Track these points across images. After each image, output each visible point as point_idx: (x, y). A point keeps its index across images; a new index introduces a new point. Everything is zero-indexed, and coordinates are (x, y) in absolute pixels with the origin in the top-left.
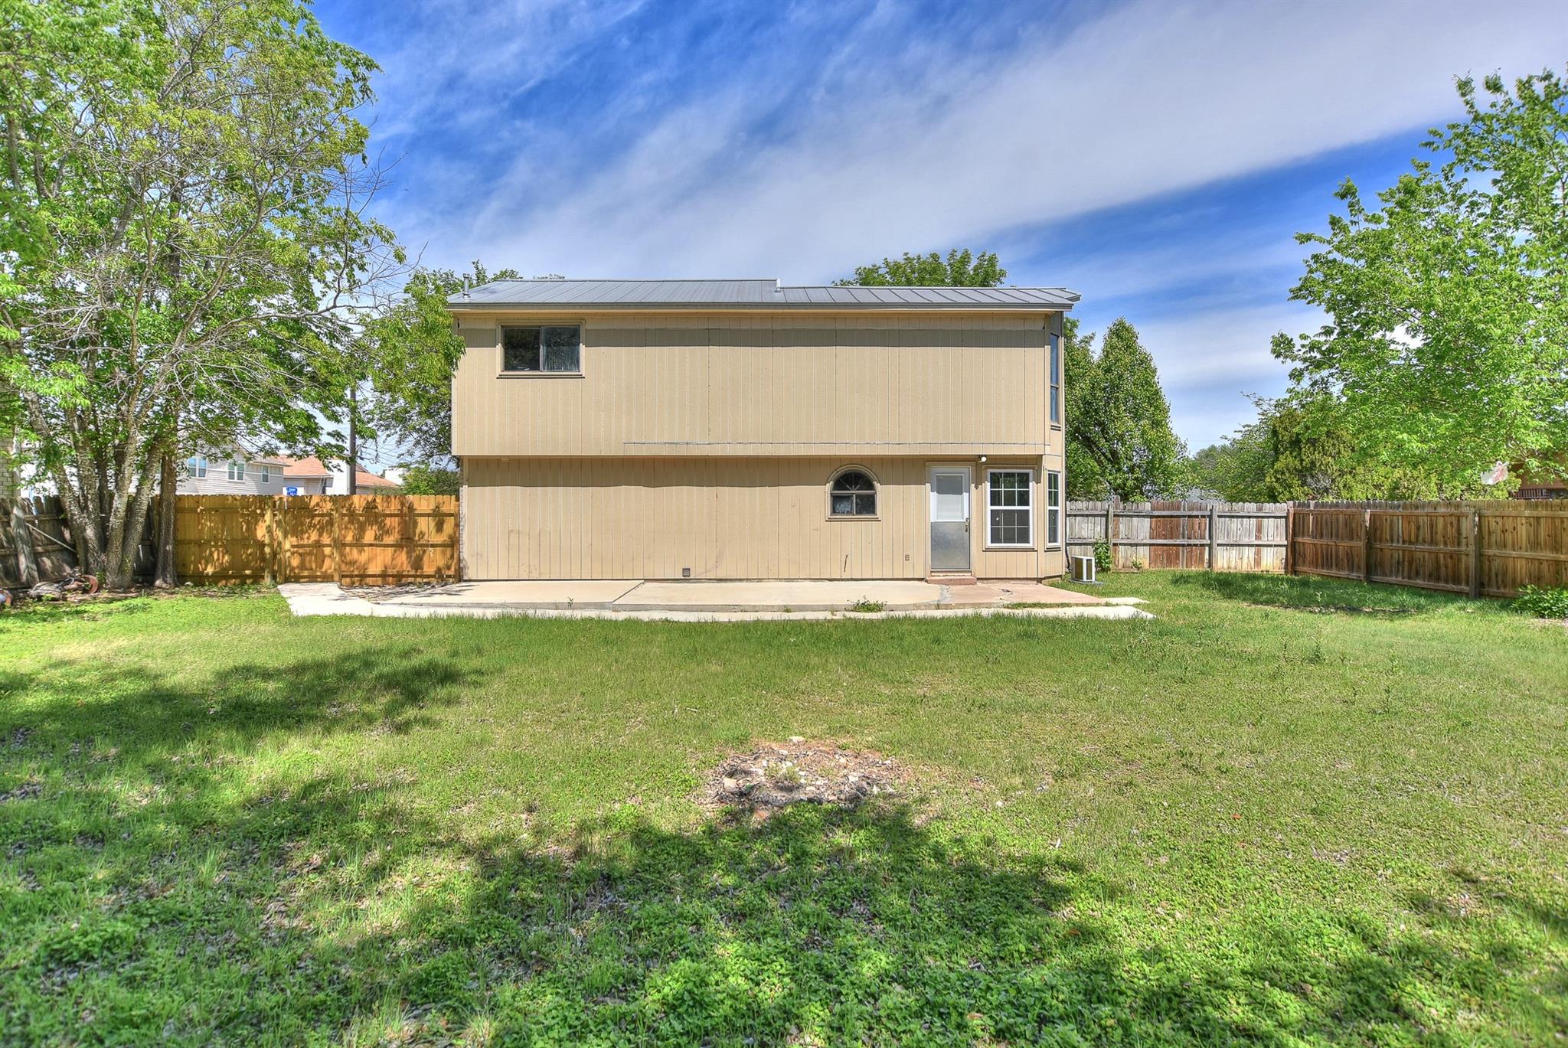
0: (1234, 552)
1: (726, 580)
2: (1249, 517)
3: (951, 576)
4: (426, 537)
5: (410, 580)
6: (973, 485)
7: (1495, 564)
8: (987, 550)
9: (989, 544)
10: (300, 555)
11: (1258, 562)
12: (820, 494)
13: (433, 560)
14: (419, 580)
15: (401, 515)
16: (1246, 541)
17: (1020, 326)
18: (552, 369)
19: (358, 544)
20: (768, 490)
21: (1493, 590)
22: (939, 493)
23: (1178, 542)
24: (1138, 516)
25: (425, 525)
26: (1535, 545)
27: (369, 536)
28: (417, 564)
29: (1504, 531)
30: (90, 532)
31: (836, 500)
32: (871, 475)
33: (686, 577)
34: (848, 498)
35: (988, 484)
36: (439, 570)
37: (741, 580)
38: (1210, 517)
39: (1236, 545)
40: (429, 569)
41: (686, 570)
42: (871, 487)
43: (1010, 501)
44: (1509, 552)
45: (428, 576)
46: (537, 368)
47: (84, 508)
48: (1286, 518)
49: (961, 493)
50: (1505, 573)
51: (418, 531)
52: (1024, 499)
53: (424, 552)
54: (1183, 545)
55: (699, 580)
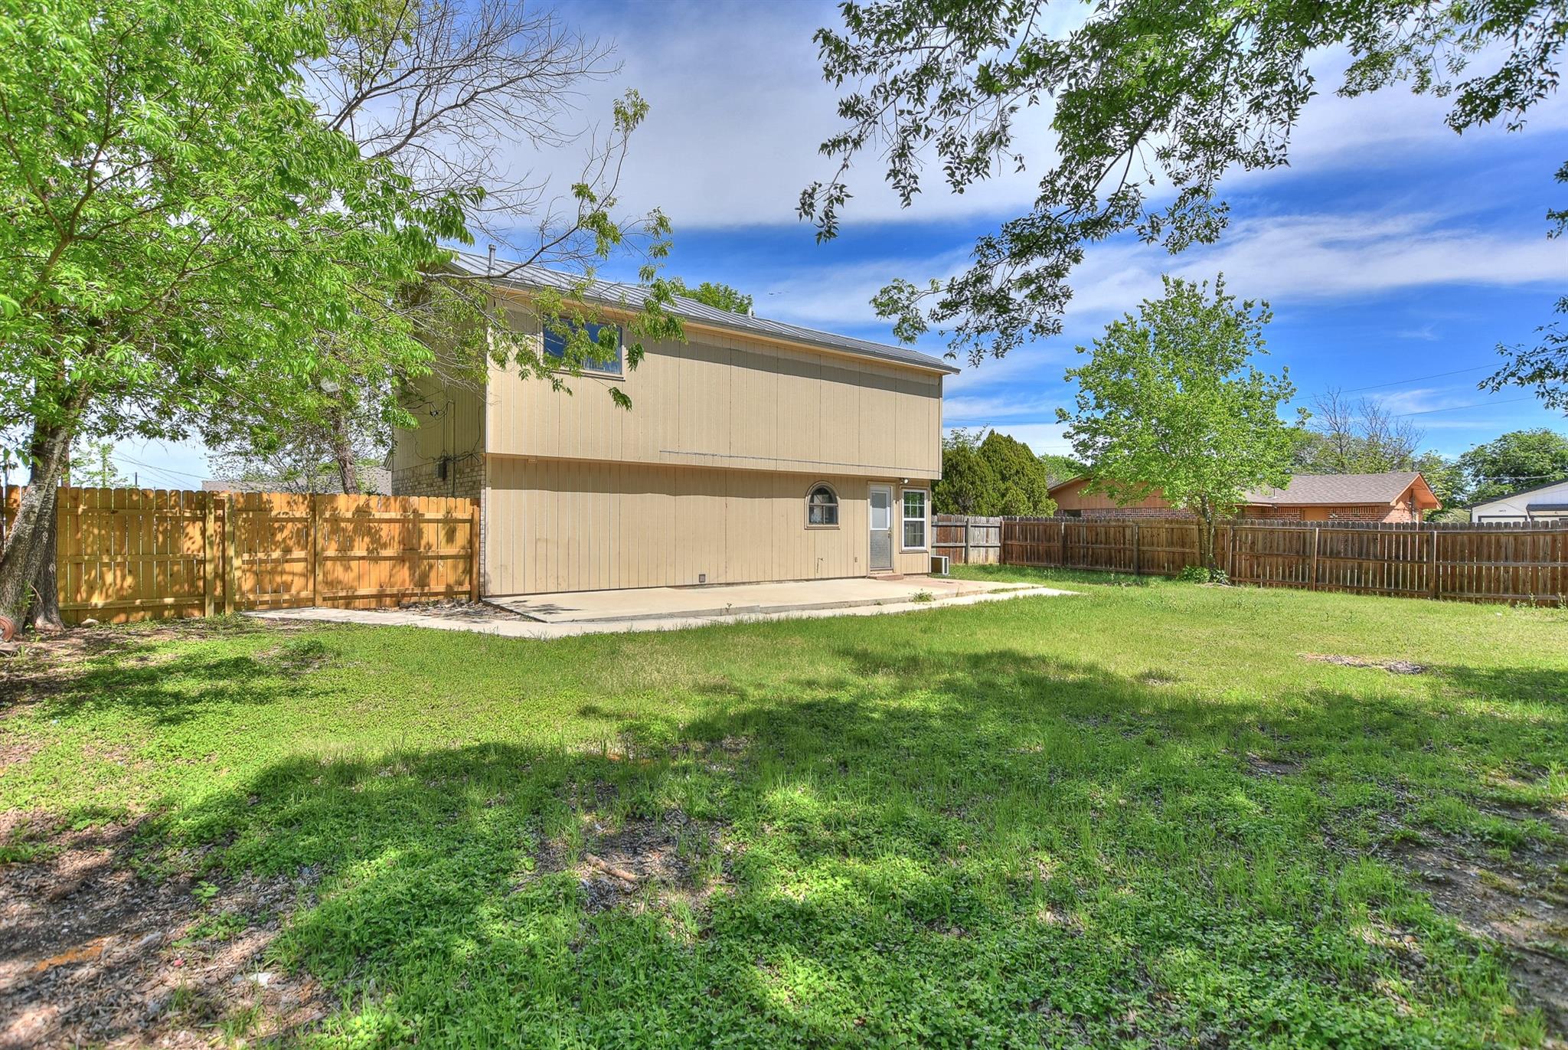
0: (976, 551)
1: (732, 584)
2: (983, 527)
3: (882, 574)
4: (434, 548)
5: (414, 599)
6: (895, 502)
7: (1147, 556)
8: (902, 552)
9: (904, 548)
10: (256, 574)
11: (987, 557)
12: (801, 506)
13: (443, 576)
14: (424, 599)
15: (403, 521)
16: (981, 544)
17: (920, 379)
19: (344, 558)
21: (1146, 570)
22: (873, 507)
23: (951, 544)
25: (432, 534)
26: (1171, 544)
27: (360, 549)
28: (422, 581)
29: (1152, 536)
31: (812, 511)
32: (835, 491)
33: (702, 583)
34: (817, 510)
35: (903, 501)
36: (449, 586)
37: (743, 584)
38: (966, 527)
39: (977, 547)
40: (437, 587)
41: (702, 575)
42: (835, 500)
43: (914, 515)
44: (1155, 548)
45: (436, 594)
48: (1000, 527)
49: (886, 508)
50: (1153, 560)
51: (423, 542)
52: (921, 513)
53: (431, 567)
54: (953, 547)
55: (711, 585)
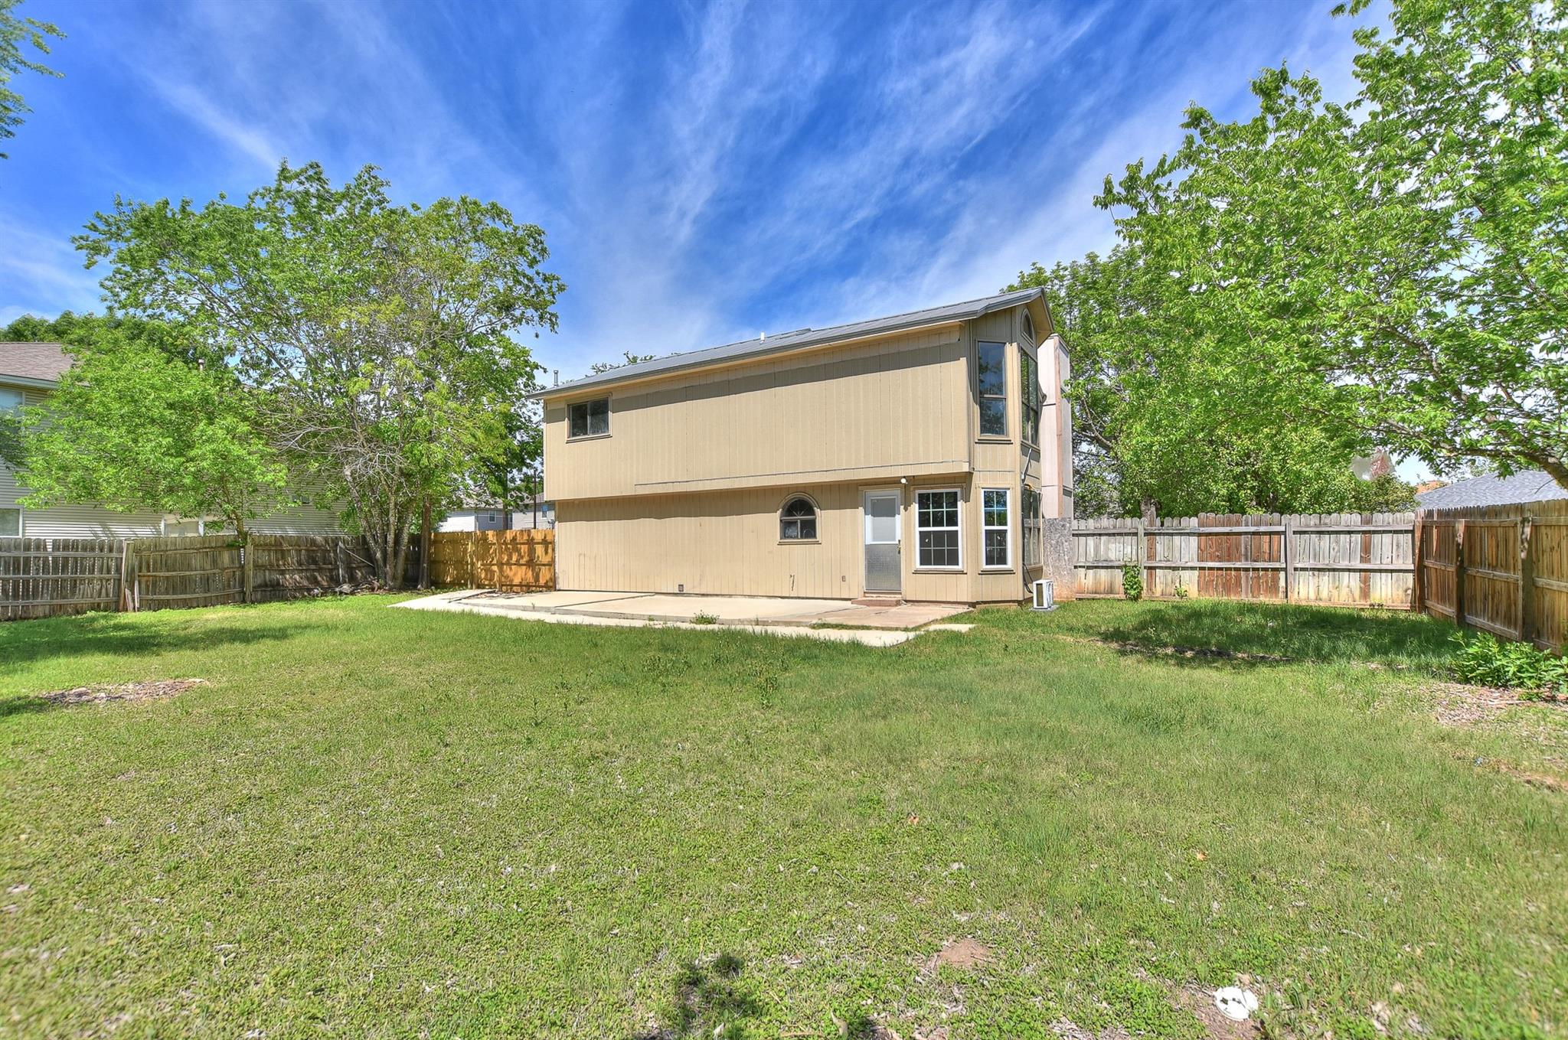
0: (1326, 579)
1: (707, 595)
2: (1350, 532)
3: (883, 597)
4: (540, 559)
6: (902, 507)
8: (916, 572)
9: (918, 566)
11: (1365, 593)
12: (771, 521)
13: (544, 575)
15: (527, 544)
16: (1344, 565)
18: (594, 433)
19: (509, 564)
20: (735, 517)
22: (874, 515)
23: (1238, 565)
24: (1181, 534)
25: (539, 550)
27: (514, 558)
28: (537, 579)
30: (379, 555)
31: (786, 525)
32: (812, 501)
33: (681, 593)
34: (794, 523)
35: (917, 505)
37: (717, 595)
38: (1285, 533)
39: (1329, 570)
40: (542, 582)
41: (681, 586)
42: (813, 513)
43: (938, 522)
45: (542, 586)
46: (586, 434)
47: (376, 542)
48: (1412, 534)
49: (894, 516)
51: (536, 555)
52: (952, 519)
53: (540, 569)
54: (1247, 570)
55: (689, 595)
